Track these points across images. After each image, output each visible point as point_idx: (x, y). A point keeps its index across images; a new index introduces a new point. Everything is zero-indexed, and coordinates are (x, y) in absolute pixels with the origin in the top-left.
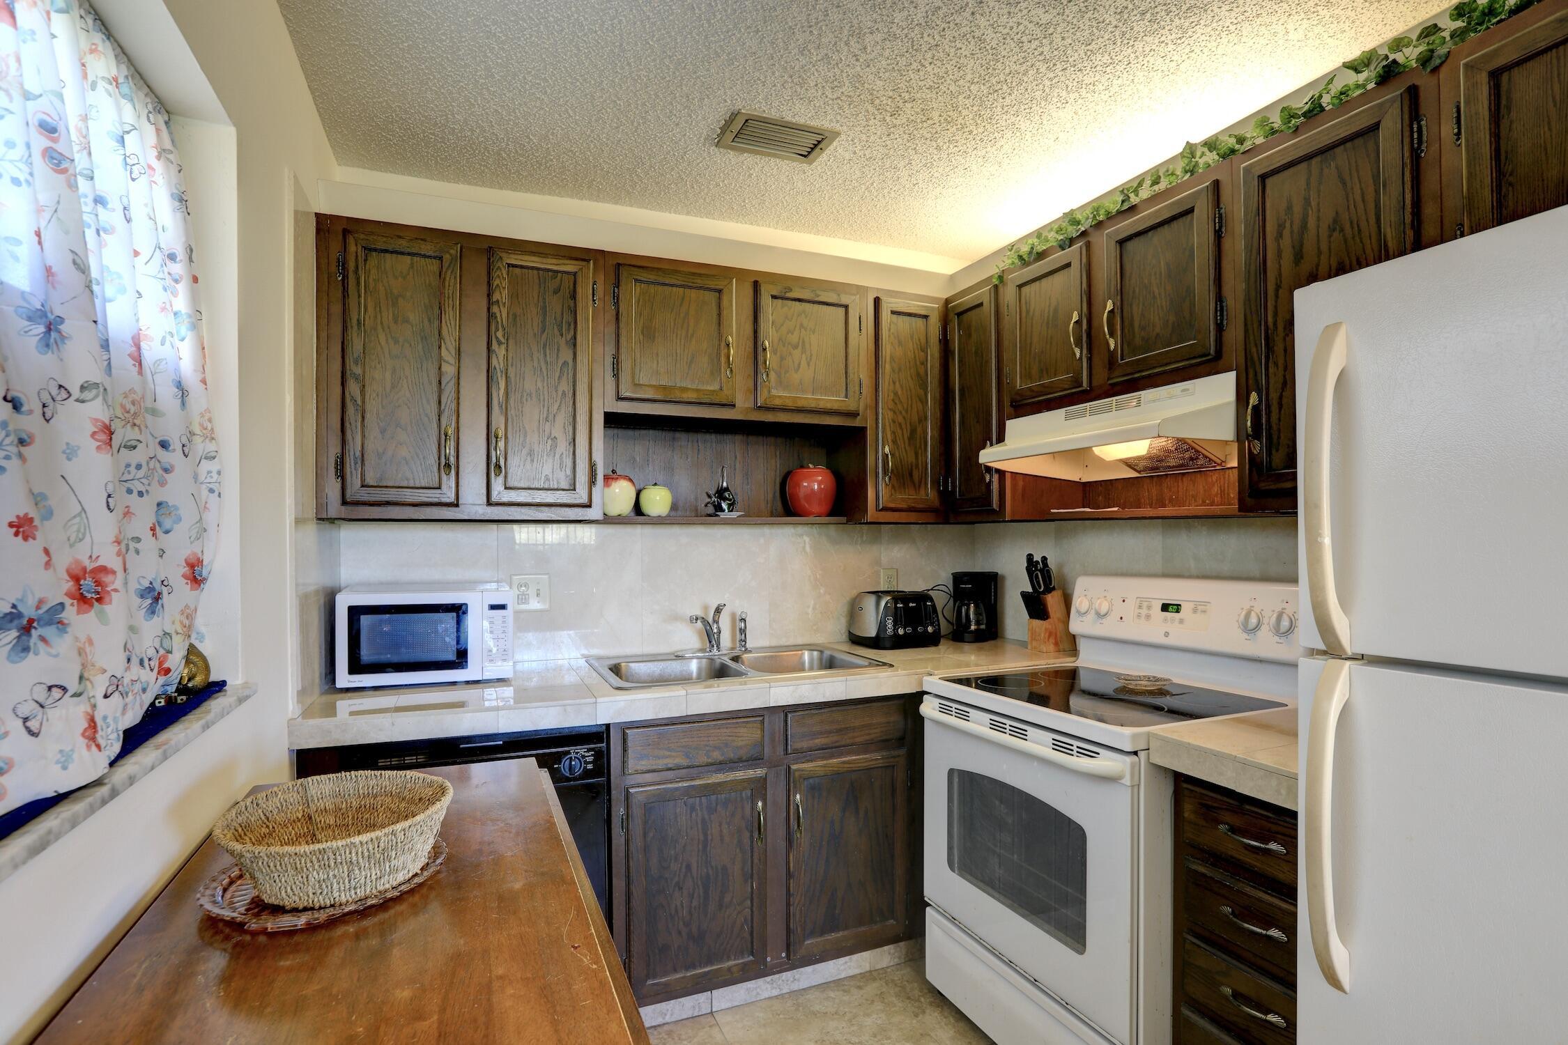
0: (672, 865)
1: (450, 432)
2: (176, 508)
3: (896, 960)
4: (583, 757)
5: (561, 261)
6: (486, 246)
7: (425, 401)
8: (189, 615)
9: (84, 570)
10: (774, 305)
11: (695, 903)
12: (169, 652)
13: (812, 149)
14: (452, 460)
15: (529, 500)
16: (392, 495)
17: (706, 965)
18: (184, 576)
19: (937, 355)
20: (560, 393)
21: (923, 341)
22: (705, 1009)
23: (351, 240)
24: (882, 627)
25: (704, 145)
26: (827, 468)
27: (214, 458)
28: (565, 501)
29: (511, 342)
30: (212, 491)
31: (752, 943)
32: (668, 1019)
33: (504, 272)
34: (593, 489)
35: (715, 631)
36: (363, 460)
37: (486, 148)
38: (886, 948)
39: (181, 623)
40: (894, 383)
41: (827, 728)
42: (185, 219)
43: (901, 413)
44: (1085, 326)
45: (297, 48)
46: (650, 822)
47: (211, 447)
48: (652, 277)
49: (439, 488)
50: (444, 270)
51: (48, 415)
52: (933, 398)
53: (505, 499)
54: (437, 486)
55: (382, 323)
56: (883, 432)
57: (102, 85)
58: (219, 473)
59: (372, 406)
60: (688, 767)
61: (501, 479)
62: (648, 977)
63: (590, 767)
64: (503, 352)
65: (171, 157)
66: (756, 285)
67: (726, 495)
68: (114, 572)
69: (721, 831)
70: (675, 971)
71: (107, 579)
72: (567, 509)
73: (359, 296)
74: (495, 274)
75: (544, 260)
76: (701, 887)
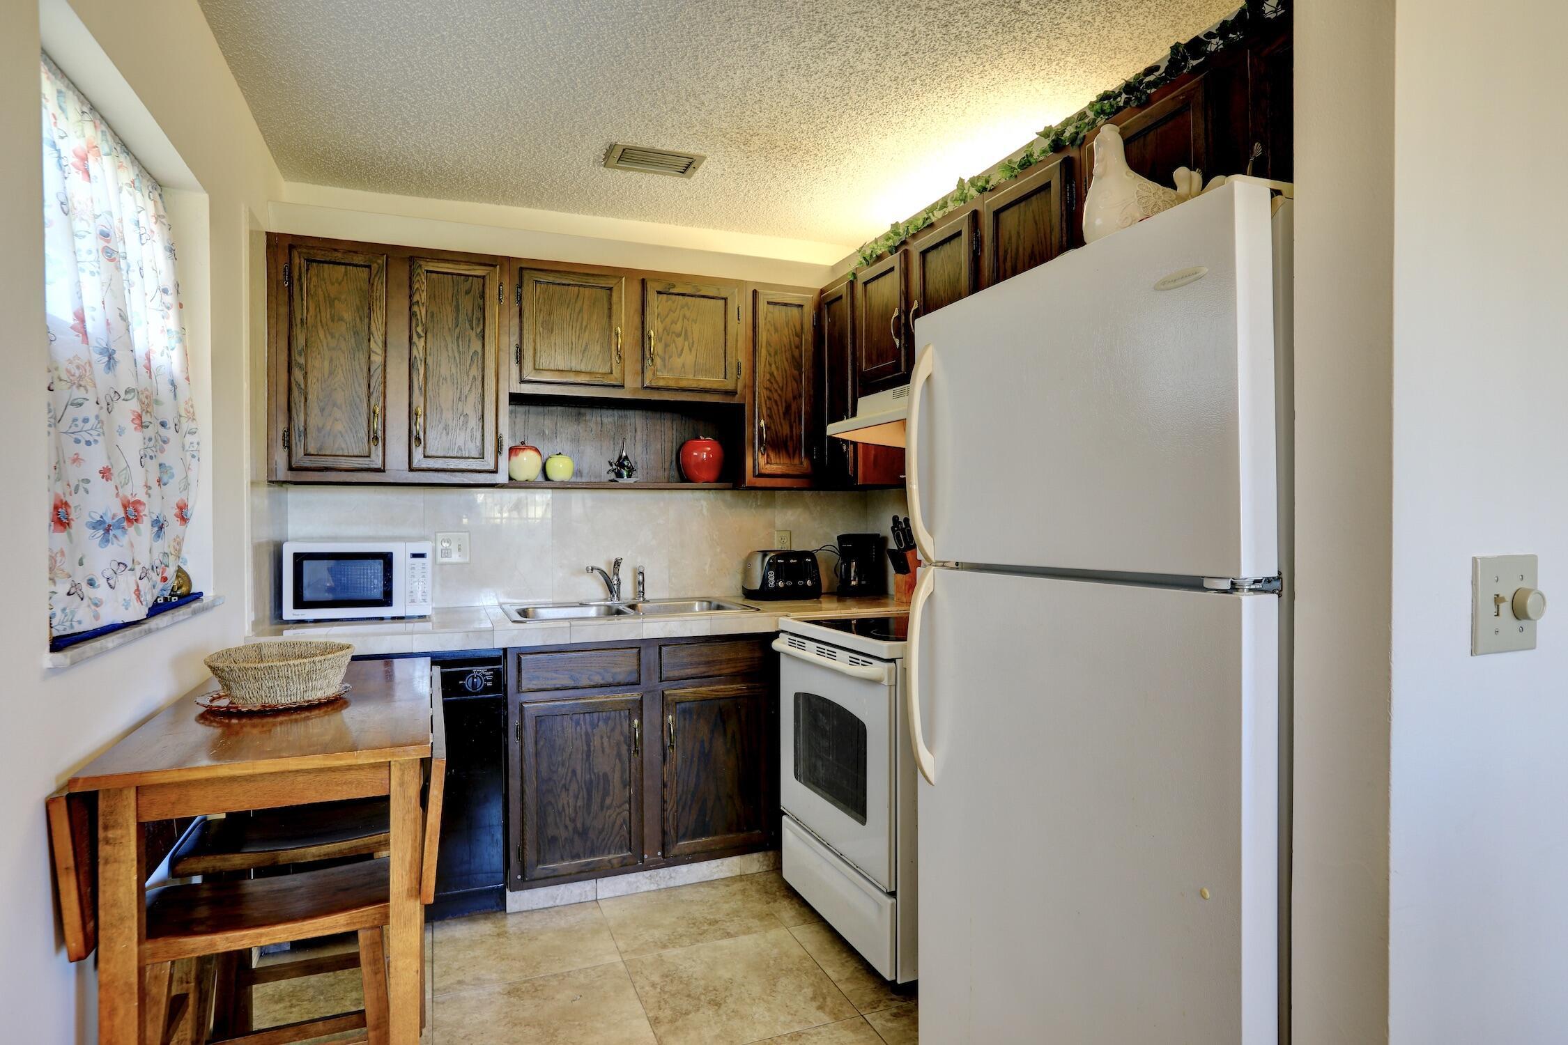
0: (559, 769)
1: (377, 411)
2: (171, 468)
3: (765, 867)
4: (484, 675)
5: (471, 267)
6: (408, 255)
7: (356, 385)
8: (179, 542)
9: (129, 501)
10: (659, 299)
11: (580, 803)
12: (167, 566)
13: (687, 168)
14: (380, 434)
15: (445, 467)
16: (329, 462)
17: (590, 857)
18: (176, 515)
19: (810, 339)
20: (471, 378)
21: (798, 327)
22: (591, 897)
23: (295, 254)
24: (765, 580)
25: (594, 166)
26: (715, 439)
27: (195, 433)
28: (474, 467)
29: (429, 335)
30: (193, 456)
31: (630, 840)
32: (558, 902)
33: (423, 277)
34: (500, 457)
35: (616, 582)
36: (305, 434)
37: (409, 170)
38: (755, 855)
39: (174, 547)
40: (770, 365)
41: (696, 659)
42: (174, 264)
43: (776, 391)
44: (903, 321)
45: (250, 106)
46: (541, 732)
47: (192, 425)
48: (551, 279)
49: (369, 456)
50: (373, 277)
51: (110, 409)
52: (807, 378)
53: (424, 466)
54: (367, 454)
55: (321, 321)
56: (759, 408)
57: (125, 188)
58: (198, 444)
59: (314, 390)
60: (574, 688)
61: (421, 449)
62: (538, 862)
63: (489, 684)
64: (423, 344)
65: (163, 220)
66: (643, 282)
67: (626, 463)
68: (144, 504)
69: (602, 743)
70: (562, 859)
71: (141, 508)
72: (478, 474)
73: (302, 300)
74: (415, 279)
75: (457, 267)
76: (585, 790)
